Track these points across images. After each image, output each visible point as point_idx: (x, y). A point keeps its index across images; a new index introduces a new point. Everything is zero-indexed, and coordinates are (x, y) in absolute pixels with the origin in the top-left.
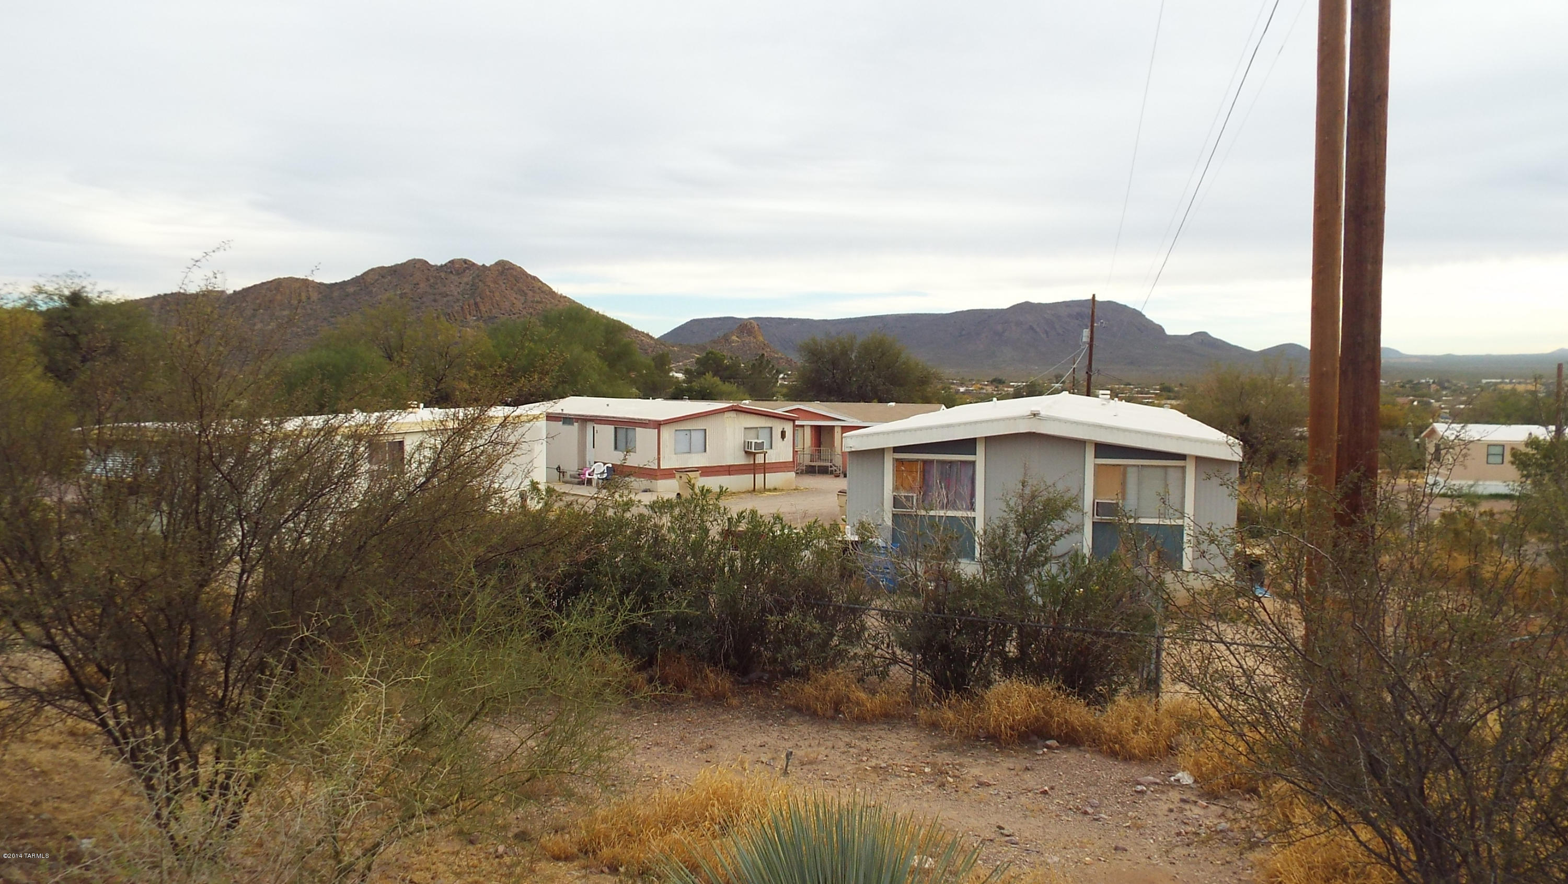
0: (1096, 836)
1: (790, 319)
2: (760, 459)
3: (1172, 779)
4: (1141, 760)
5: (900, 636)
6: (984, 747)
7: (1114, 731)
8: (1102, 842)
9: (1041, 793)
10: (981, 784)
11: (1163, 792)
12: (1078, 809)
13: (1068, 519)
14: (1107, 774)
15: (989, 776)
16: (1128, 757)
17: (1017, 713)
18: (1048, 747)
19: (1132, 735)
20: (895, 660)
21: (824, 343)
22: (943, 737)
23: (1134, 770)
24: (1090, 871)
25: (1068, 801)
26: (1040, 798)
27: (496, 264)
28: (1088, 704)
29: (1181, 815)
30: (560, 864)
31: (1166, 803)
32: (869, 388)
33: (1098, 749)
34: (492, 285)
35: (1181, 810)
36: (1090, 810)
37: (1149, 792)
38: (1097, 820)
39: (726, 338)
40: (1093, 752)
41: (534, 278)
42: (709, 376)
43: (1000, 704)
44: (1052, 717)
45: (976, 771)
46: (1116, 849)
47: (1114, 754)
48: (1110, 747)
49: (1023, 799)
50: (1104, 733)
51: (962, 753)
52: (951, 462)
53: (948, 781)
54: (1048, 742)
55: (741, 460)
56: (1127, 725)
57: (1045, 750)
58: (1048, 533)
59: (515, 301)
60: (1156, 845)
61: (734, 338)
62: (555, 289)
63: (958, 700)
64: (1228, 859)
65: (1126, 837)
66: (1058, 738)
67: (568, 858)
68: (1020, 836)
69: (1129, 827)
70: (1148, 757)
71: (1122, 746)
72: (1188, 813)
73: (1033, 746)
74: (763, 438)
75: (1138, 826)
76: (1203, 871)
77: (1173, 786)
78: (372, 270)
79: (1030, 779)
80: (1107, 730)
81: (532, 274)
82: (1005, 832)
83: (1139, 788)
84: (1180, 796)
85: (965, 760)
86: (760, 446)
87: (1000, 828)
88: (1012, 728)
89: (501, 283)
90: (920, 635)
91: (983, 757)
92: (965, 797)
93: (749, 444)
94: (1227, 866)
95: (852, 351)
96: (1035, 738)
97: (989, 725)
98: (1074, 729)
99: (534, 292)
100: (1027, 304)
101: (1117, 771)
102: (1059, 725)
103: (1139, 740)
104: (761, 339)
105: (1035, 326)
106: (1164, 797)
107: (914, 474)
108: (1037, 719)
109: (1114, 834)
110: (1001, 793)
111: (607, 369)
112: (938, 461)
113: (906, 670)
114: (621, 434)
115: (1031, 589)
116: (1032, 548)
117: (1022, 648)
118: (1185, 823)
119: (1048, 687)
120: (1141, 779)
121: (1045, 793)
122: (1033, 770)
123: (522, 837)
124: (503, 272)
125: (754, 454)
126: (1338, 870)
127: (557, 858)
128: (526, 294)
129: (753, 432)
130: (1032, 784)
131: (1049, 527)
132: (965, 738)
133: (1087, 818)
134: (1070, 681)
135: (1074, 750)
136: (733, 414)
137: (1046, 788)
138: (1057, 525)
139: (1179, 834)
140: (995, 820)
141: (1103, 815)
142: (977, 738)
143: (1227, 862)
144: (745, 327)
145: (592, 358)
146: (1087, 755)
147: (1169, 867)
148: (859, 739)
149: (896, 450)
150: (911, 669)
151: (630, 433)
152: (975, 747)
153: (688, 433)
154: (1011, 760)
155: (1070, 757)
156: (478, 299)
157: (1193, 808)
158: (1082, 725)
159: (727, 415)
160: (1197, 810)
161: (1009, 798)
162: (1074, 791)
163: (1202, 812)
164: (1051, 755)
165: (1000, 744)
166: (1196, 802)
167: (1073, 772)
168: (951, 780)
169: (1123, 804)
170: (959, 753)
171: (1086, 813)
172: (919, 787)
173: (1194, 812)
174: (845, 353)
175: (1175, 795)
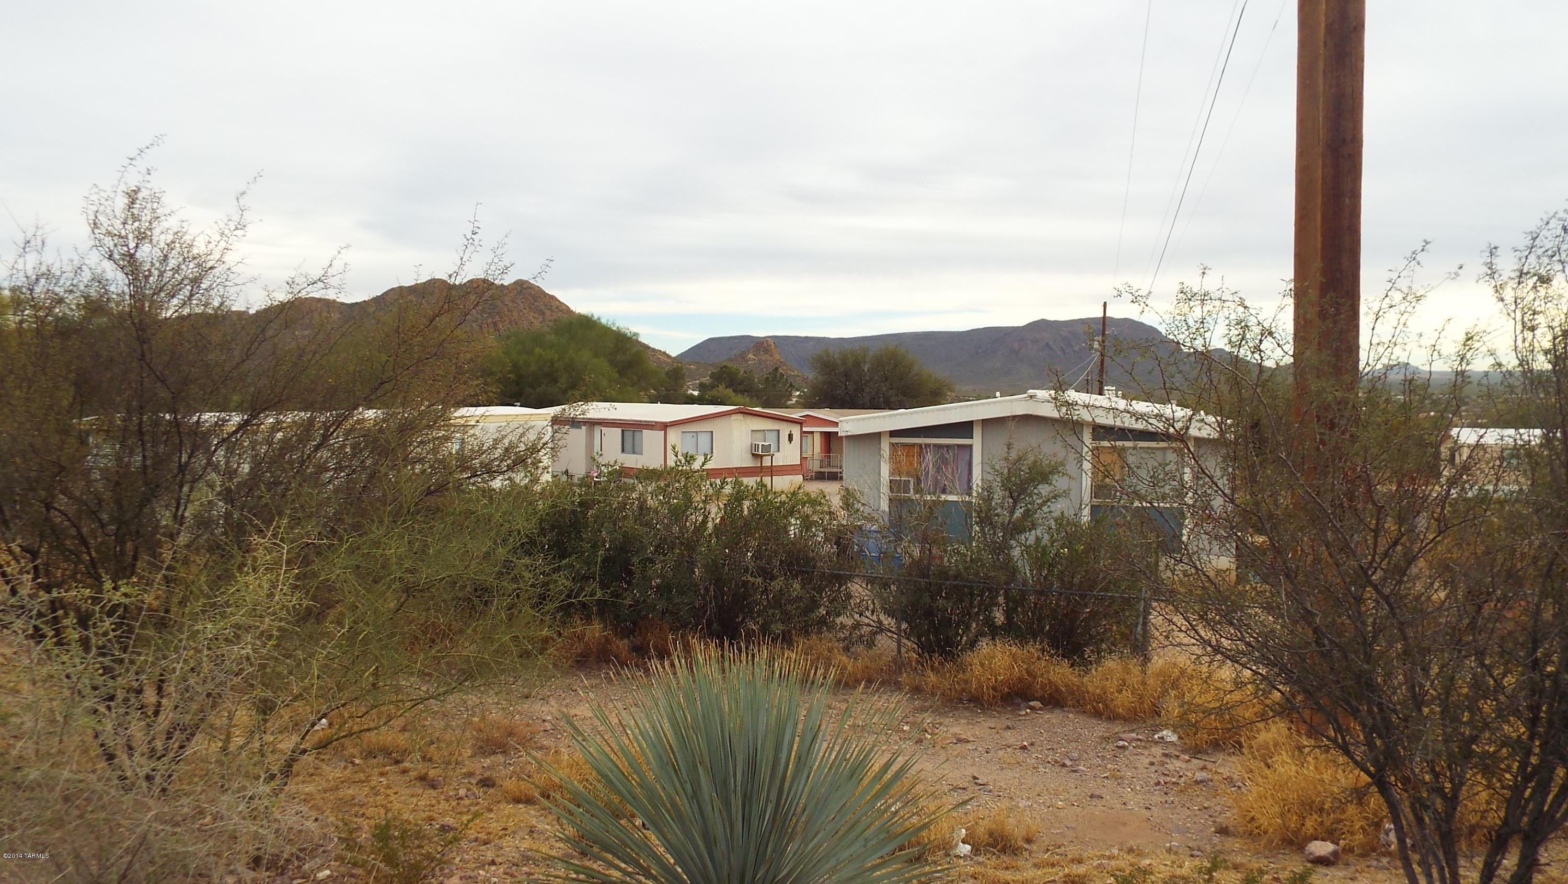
0: (1073, 786)
1: (806, 337)
2: (767, 462)
3: (1156, 736)
4: (1125, 720)
5: (884, 601)
6: (967, 708)
7: (1098, 691)
8: (1078, 791)
9: (1021, 748)
10: (960, 741)
11: (1145, 748)
12: (1056, 762)
13: (1054, 482)
14: (1089, 732)
15: (969, 734)
16: (1113, 717)
17: (999, 674)
18: (1032, 708)
19: (1116, 694)
20: (881, 628)
21: (836, 356)
22: (925, 700)
23: (1117, 728)
24: (1062, 814)
25: (1047, 756)
26: (1018, 753)
27: (515, 283)
28: (1072, 665)
29: (1162, 768)
30: (520, 806)
31: (1147, 757)
32: (882, 400)
33: (1080, 708)
34: (510, 304)
35: (1163, 764)
36: (1068, 763)
37: (1131, 748)
38: (1074, 771)
39: (743, 356)
40: (1077, 712)
41: (552, 297)
42: (721, 388)
43: (982, 665)
44: (1035, 677)
45: (956, 730)
46: (1092, 796)
47: (1097, 714)
48: (1094, 707)
49: (1001, 753)
50: (1088, 693)
51: (945, 714)
52: (948, 447)
53: (926, 739)
54: (1031, 703)
55: (748, 462)
56: (1111, 685)
57: (1028, 711)
58: (1035, 497)
59: (533, 320)
60: (1133, 794)
61: (751, 356)
62: (573, 308)
63: (941, 663)
64: (1206, 805)
65: (1104, 786)
66: (1041, 699)
67: (529, 801)
68: (994, 786)
69: (1107, 777)
70: (1132, 717)
71: (1106, 706)
72: (1170, 767)
73: (1017, 707)
74: (771, 441)
75: (1117, 777)
76: (1178, 814)
77: (1156, 743)
78: (393, 289)
79: (1010, 737)
80: (1091, 689)
81: (551, 293)
82: (979, 781)
83: (1121, 743)
84: (1162, 751)
85: (947, 721)
86: (767, 448)
87: (975, 778)
88: (994, 689)
89: (519, 302)
90: (904, 599)
91: (966, 718)
92: (942, 752)
93: (757, 446)
94: (1205, 811)
95: (865, 363)
96: (1019, 700)
97: (971, 687)
98: (1057, 690)
99: (552, 311)
100: (1043, 321)
101: (1101, 728)
102: (1043, 686)
103: (1123, 700)
104: (777, 357)
105: (1051, 343)
106: (1146, 752)
107: (911, 459)
108: (1020, 680)
109: (1091, 784)
110: (980, 749)
111: (617, 375)
112: (935, 445)
113: (891, 637)
114: (628, 435)
115: (1016, 552)
116: (1018, 513)
117: (1008, 614)
118: (1165, 775)
119: (1033, 648)
120: (1122, 735)
121: (1024, 748)
122: (1014, 728)
123: (487, 783)
124: (521, 291)
125: (761, 456)
126: (1314, 808)
127: (517, 801)
128: (544, 313)
129: (760, 435)
130: (1011, 741)
131: (1036, 491)
132: (948, 701)
133: (1064, 770)
134: (1055, 642)
135: (1057, 711)
136: (740, 417)
137: (1025, 743)
138: (1044, 489)
139: (1158, 783)
140: (970, 771)
141: (1081, 768)
142: (961, 701)
143: (1205, 808)
144: (761, 345)
145: (602, 364)
146: (1071, 715)
147: (1144, 811)
148: (840, 702)
149: (893, 434)
150: (895, 636)
151: (637, 435)
152: (956, 709)
153: (695, 434)
154: (993, 720)
155: (1054, 717)
156: (497, 318)
157: (1175, 761)
158: (1066, 686)
159: (734, 417)
160: (1178, 764)
161: (987, 752)
162: (1054, 747)
163: (1184, 766)
164: (1034, 716)
165: (982, 705)
166: (1178, 757)
167: (1055, 730)
168: (929, 737)
169: (1103, 758)
170: (940, 714)
171: (1064, 765)
172: (896, 743)
173: (1175, 765)
174: (857, 364)
175: (1157, 751)
